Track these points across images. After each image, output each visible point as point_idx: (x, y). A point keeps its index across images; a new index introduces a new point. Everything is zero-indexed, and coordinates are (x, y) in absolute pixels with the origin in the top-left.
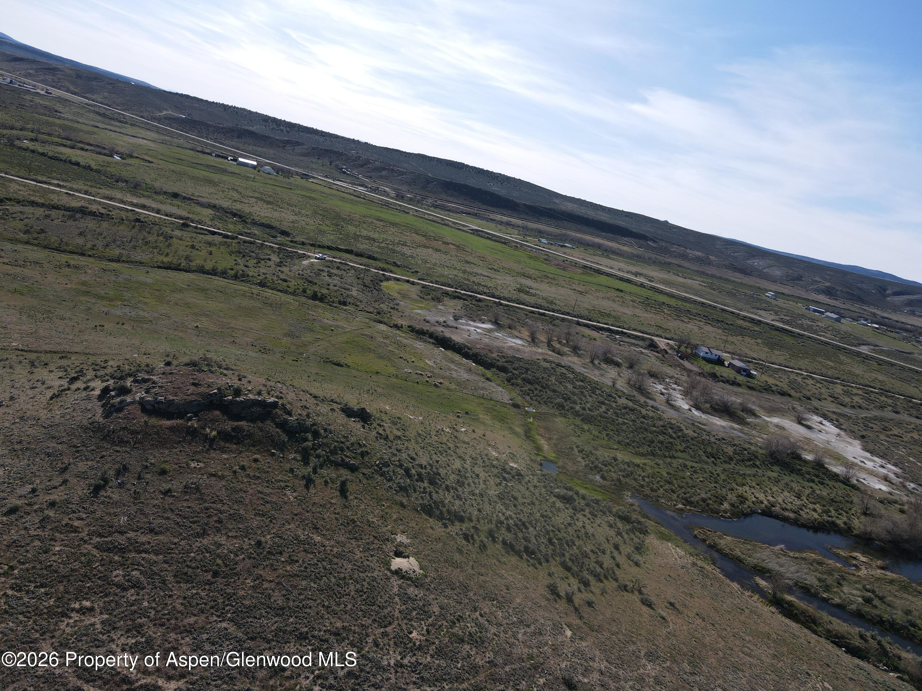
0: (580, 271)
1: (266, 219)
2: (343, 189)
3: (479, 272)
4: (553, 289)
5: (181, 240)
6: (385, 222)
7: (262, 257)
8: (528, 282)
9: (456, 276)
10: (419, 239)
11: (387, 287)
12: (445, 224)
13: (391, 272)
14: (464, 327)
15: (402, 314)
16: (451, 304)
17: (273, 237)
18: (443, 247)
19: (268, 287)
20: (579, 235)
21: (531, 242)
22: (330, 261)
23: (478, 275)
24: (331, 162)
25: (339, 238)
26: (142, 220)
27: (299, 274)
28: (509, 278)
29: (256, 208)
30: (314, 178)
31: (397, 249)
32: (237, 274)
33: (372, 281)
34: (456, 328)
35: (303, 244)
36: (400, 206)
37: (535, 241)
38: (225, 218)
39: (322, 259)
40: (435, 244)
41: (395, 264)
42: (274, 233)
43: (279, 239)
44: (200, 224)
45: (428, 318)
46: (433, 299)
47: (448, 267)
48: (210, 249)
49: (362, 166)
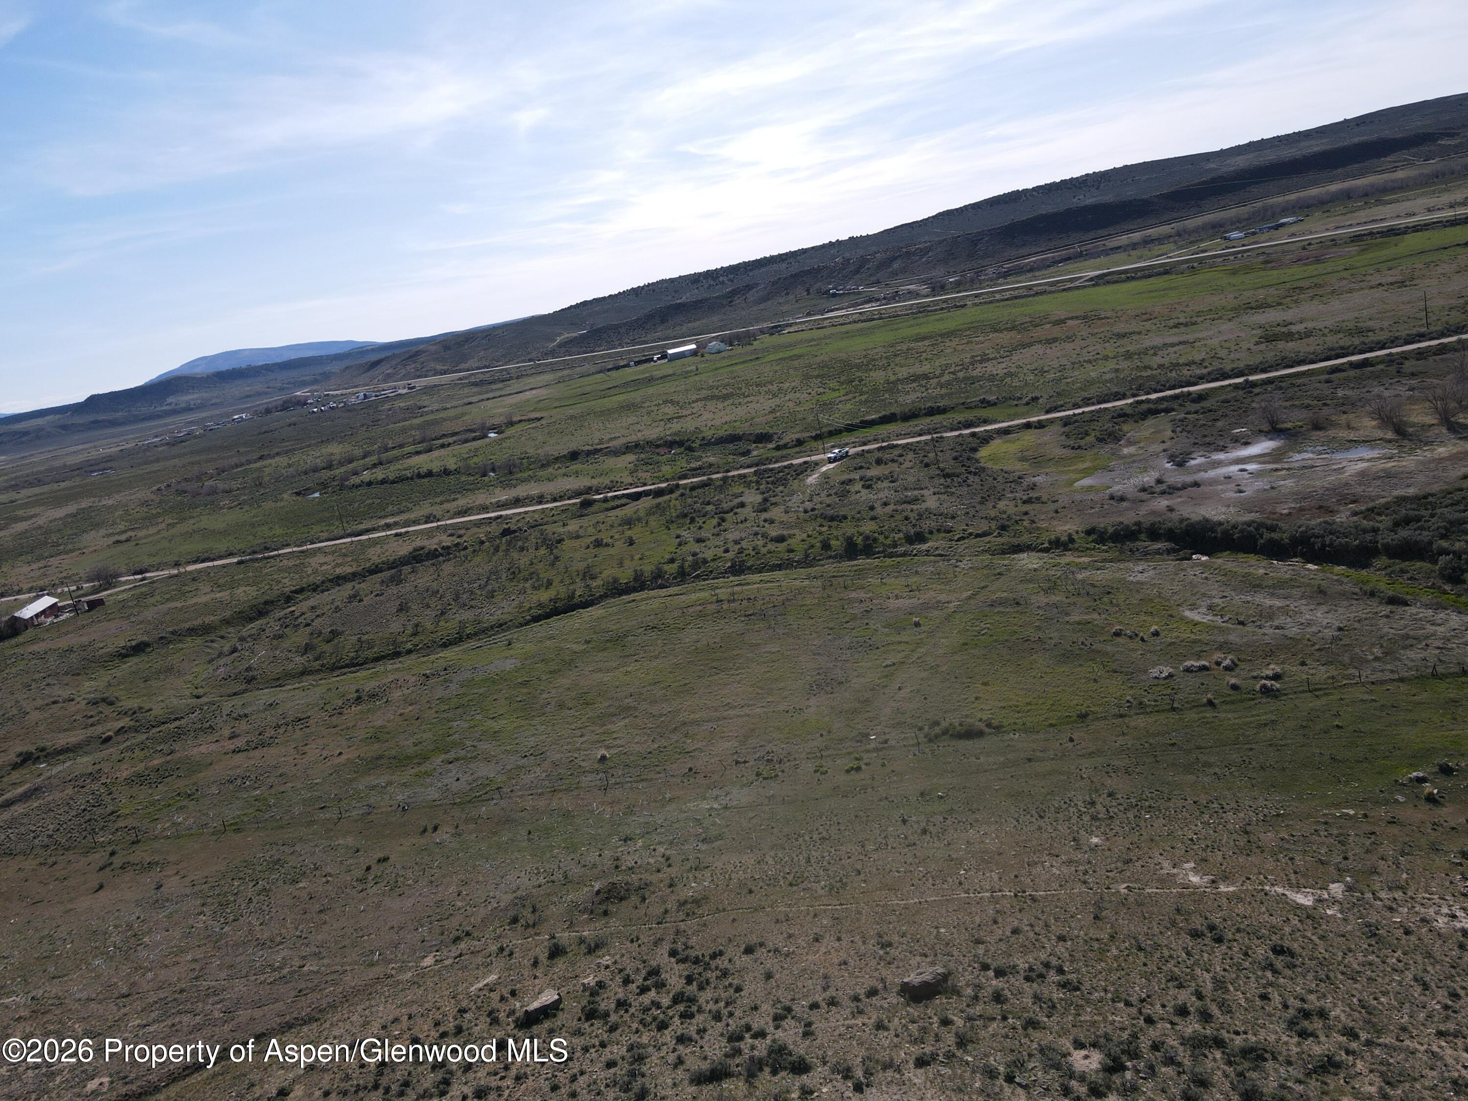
0: (1353, 249)
1: (726, 427)
2: (841, 320)
3: (1158, 341)
4: (1336, 304)
5: (578, 537)
6: (931, 337)
7: (725, 506)
8: (1272, 316)
9: (1117, 370)
10: (1005, 338)
11: (992, 458)
12: (1037, 294)
13: (986, 422)
14: (1212, 474)
15: (1053, 507)
16: (1147, 434)
17: (743, 454)
18: (1057, 332)
19: (749, 568)
20: (1293, 197)
21: (1213, 248)
22: (857, 454)
23: (1159, 349)
24: (808, 290)
25: (861, 402)
26: (513, 527)
27: (806, 511)
28: (1226, 326)
29: (707, 416)
30: (790, 325)
31: (975, 373)
32: (682, 567)
33: (955, 459)
34: (1196, 484)
35: (800, 443)
36: (945, 301)
37: (1218, 244)
38: (656, 458)
39: (842, 458)
40: (1038, 333)
41: (986, 403)
42: (743, 446)
43: (755, 453)
44: (611, 489)
45: (1117, 489)
46: (1100, 440)
47: (1089, 362)
48: (629, 533)
49: (857, 272)
